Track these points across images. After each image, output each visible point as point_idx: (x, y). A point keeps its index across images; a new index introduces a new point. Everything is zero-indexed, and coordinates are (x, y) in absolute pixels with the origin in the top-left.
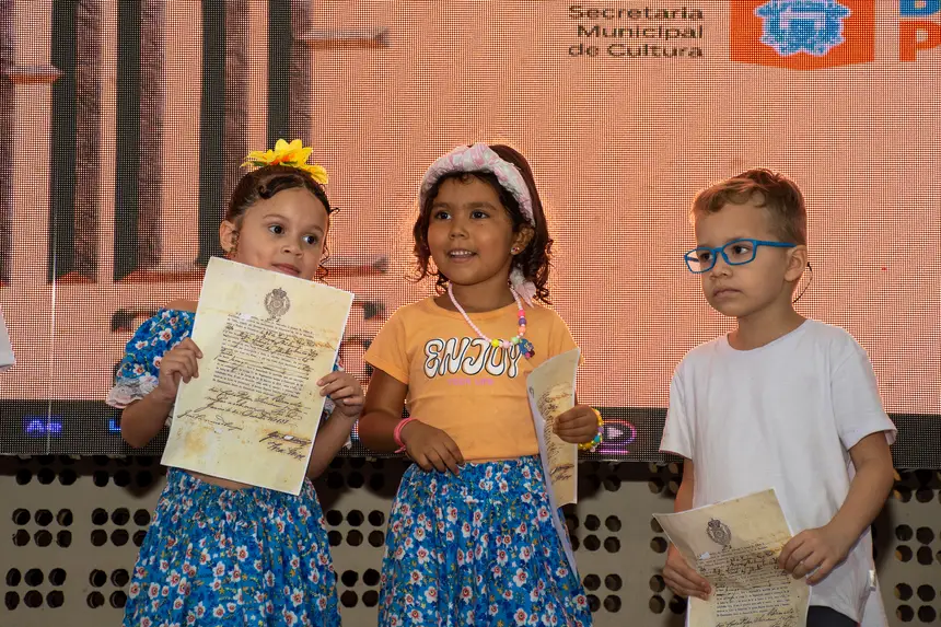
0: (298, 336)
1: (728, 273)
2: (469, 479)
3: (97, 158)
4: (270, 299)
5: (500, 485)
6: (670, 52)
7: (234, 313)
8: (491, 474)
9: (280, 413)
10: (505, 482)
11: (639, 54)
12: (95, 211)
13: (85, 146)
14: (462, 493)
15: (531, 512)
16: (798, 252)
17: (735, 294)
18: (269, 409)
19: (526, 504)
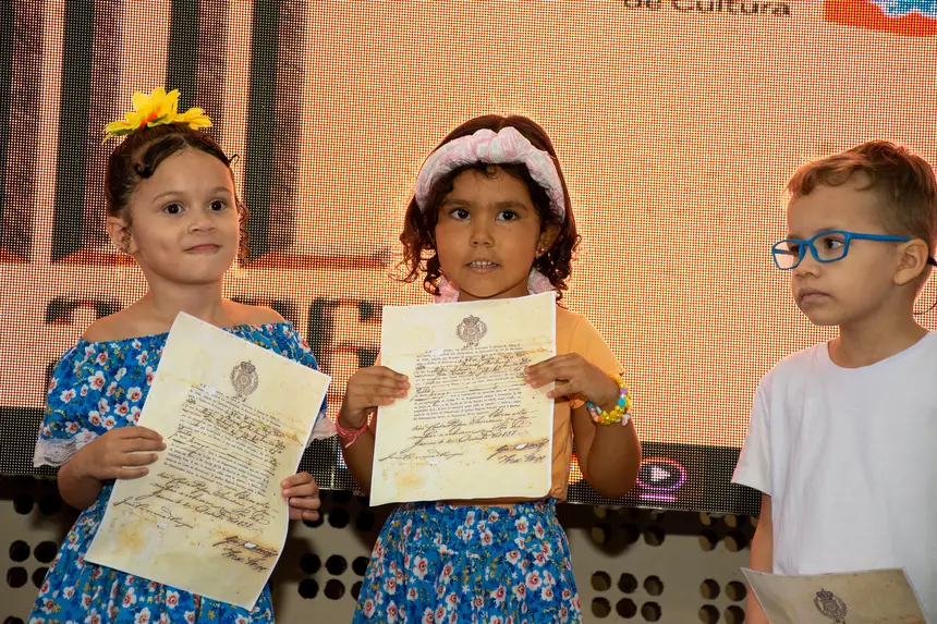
0: (264, 421)
1: (814, 271)
2: (445, 524)
3: (36, 108)
4: (237, 374)
5: (482, 536)
6: (749, 8)
7: (198, 384)
8: (472, 522)
9: (242, 513)
10: (489, 532)
11: (712, 9)
12: (31, 173)
13: (21, 93)
14: (435, 541)
15: (514, 575)
16: (915, 247)
17: (821, 299)
18: (230, 506)
19: (510, 565)
